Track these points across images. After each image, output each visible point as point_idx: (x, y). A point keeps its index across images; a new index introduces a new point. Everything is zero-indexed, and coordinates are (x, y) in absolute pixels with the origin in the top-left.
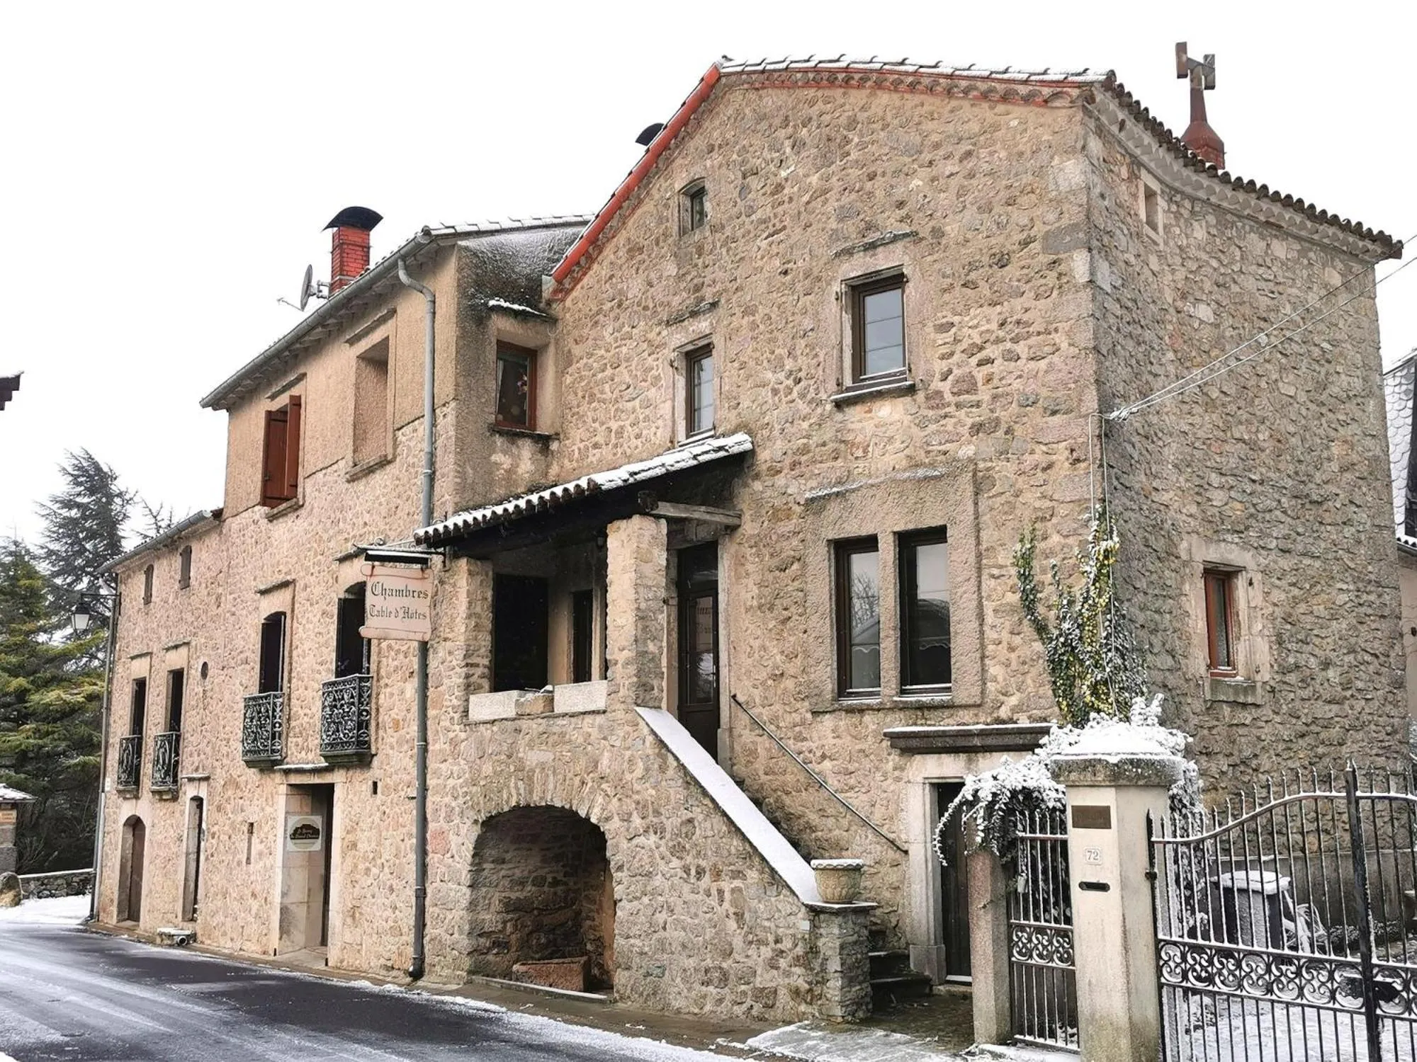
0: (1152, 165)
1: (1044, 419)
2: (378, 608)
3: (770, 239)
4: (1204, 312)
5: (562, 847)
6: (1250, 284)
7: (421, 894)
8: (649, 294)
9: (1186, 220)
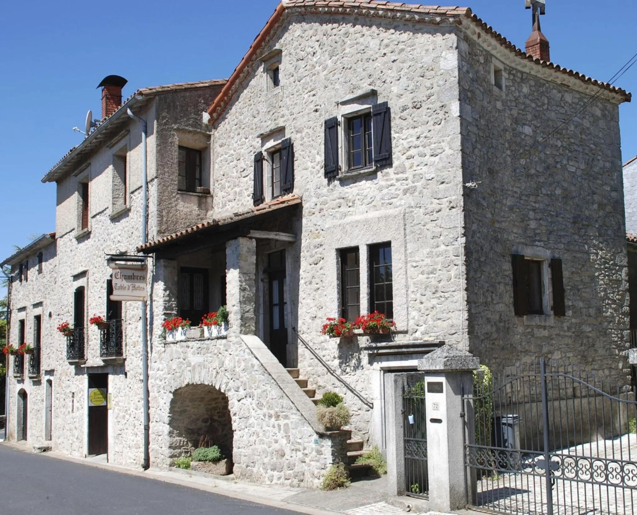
0: (498, 56)
1: (438, 187)
2: (119, 285)
3: (309, 93)
4: (528, 130)
5: (216, 403)
6: (553, 115)
7: (147, 428)
8: (253, 122)
9: (519, 83)
